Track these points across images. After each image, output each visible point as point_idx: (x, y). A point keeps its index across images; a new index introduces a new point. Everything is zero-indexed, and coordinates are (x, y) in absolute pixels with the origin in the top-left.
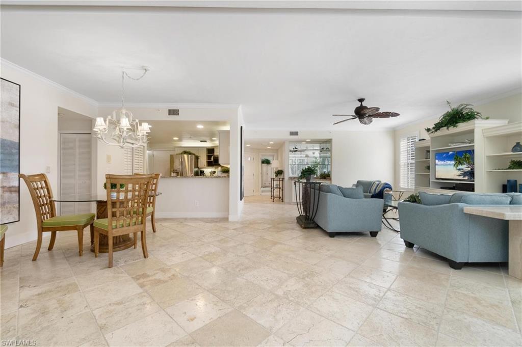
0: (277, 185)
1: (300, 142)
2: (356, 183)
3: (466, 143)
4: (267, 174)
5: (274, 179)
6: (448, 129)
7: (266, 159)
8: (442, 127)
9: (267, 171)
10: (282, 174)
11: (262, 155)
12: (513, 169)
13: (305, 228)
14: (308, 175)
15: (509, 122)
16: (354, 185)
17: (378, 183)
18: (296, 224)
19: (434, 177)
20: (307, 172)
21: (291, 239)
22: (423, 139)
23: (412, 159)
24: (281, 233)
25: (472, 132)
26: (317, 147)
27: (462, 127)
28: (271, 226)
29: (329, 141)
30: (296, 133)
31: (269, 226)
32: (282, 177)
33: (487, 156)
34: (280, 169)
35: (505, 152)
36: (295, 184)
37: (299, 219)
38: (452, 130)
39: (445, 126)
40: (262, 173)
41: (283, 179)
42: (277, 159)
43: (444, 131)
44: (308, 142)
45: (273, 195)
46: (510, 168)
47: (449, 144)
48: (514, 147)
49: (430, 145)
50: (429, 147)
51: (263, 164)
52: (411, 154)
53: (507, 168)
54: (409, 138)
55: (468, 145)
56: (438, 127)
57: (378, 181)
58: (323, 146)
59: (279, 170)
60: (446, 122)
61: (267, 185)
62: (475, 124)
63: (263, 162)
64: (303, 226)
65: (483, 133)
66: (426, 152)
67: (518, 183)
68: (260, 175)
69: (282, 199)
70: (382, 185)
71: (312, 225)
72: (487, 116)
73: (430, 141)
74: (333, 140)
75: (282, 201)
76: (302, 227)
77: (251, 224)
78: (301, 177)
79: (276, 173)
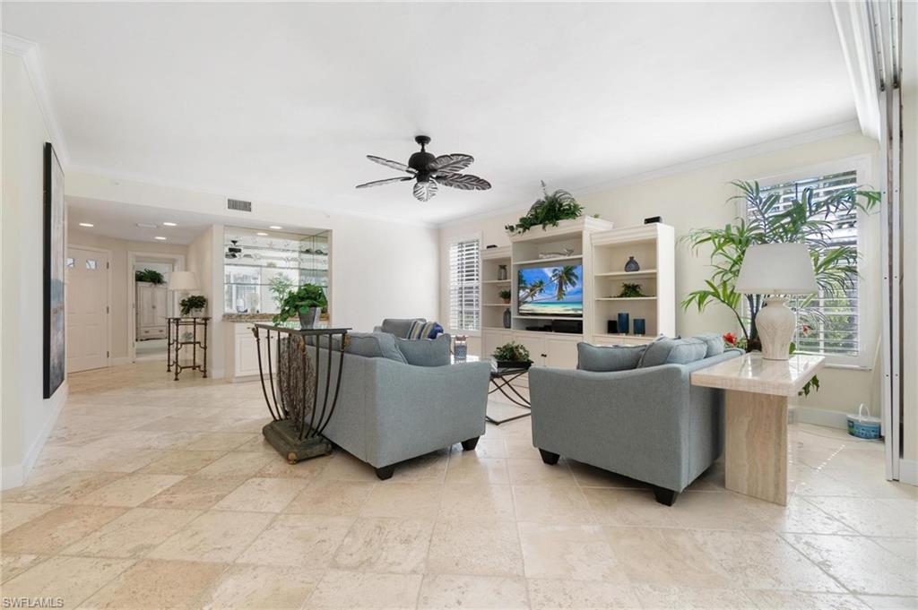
0: (187, 335)
1: (252, 229)
2: (381, 325)
3: (565, 255)
4: (154, 307)
5: (178, 320)
6: (544, 228)
7: (150, 272)
8: (535, 224)
9: (153, 298)
10: (202, 306)
11: (138, 259)
12: (629, 296)
13: (298, 461)
14: (308, 309)
15: (614, 227)
16: (376, 328)
17: (422, 323)
18: (262, 448)
19: (516, 311)
20: (302, 299)
21: (269, 527)
22: (495, 246)
23: (467, 280)
24: (223, 504)
25: (578, 237)
26: (295, 244)
27: (565, 226)
28: (180, 478)
29: (323, 236)
30: (246, 206)
31: (171, 480)
32: (201, 313)
33: (596, 277)
34: (197, 294)
35: (611, 271)
36: (257, 335)
37: (272, 434)
38: (551, 231)
39: (541, 223)
40: (136, 306)
41: (206, 319)
42: (186, 269)
43: (537, 232)
44: (273, 233)
45: (176, 363)
46: (621, 296)
47: (541, 256)
48: (628, 264)
49: (512, 256)
50: (509, 260)
51: (140, 283)
52: (467, 271)
53: (619, 294)
54: (462, 244)
55: (566, 257)
56: (526, 224)
57: (421, 320)
58: (308, 245)
59: (193, 297)
60: (541, 216)
61: (154, 332)
62: (583, 223)
63: (140, 278)
64: (292, 456)
65: (591, 239)
66: (498, 267)
67: (631, 319)
68: (132, 312)
69: (205, 371)
70: (431, 328)
71: (318, 449)
72: (597, 213)
73: (511, 249)
74: (334, 233)
75: (205, 377)
76: (288, 460)
77: (88, 486)
78: (284, 315)
79: (183, 303)
